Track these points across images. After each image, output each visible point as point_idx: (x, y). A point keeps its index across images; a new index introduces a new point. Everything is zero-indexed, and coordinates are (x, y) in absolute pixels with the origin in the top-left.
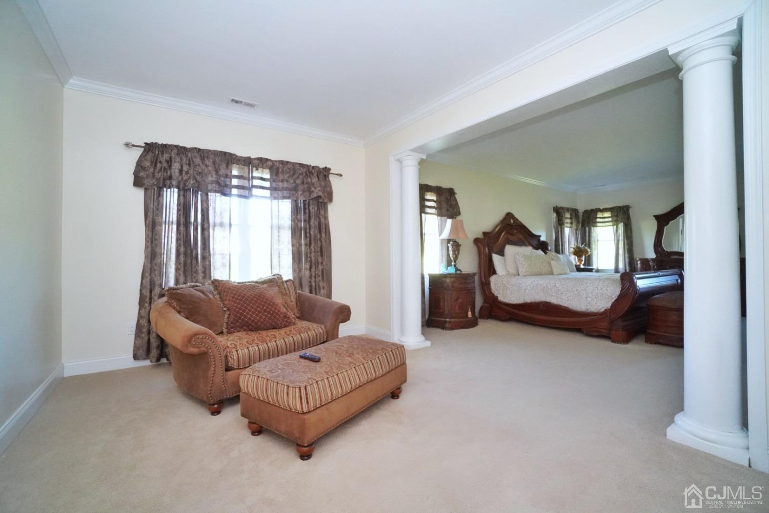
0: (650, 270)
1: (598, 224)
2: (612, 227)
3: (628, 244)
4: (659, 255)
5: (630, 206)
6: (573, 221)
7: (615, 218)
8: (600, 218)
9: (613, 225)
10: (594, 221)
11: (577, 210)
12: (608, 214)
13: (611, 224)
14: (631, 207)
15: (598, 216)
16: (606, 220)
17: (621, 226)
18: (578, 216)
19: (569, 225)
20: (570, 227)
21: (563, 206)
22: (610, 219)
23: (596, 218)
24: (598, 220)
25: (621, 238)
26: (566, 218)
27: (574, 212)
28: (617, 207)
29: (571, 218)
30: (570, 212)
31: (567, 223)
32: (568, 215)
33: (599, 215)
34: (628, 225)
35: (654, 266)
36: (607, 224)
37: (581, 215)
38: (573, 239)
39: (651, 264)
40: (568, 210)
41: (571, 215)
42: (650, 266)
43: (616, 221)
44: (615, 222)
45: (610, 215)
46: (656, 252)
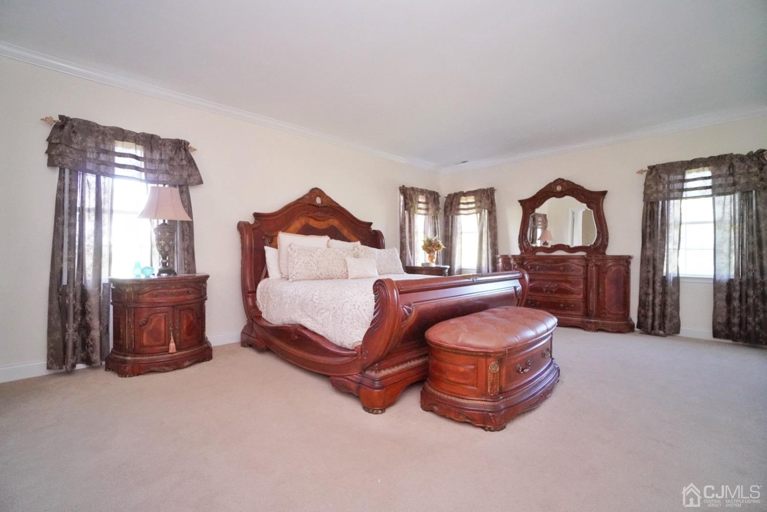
0: (511, 270)
1: (462, 212)
2: (475, 215)
3: (491, 237)
4: (523, 251)
5: (495, 188)
6: (430, 206)
7: (479, 204)
8: (464, 204)
9: (477, 213)
10: (457, 207)
11: (437, 193)
12: (471, 199)
13: (474, 211)
14: (496, 190)
15: (461, 201)
16: (470, 206)
17: (485, 213)
18: (438, 200)
19: (423, 212)
20: (425, 215)
21: (415, 186)
22: (474, 205)
23: (459, 204)
24: (462, 206)
25: (485, 229)
26: (419, 202)
27: (433, 197)
28: (481, 189)
29: (427, 203)
30: (425, 195)
31: (421, 209)
32: (422, 199)
33: (463, 200)
34: (492, 212)
35: (514, 265)
36: (470, 211)
37: (442, 200)
38: (429, 230)
39: (512, 262)
40: (422, 192)
41: (427, 198)
42: (511, 264)
43: (479, 207)
44: (479, 209)
45: (473, 201)
46: (521, 248)
